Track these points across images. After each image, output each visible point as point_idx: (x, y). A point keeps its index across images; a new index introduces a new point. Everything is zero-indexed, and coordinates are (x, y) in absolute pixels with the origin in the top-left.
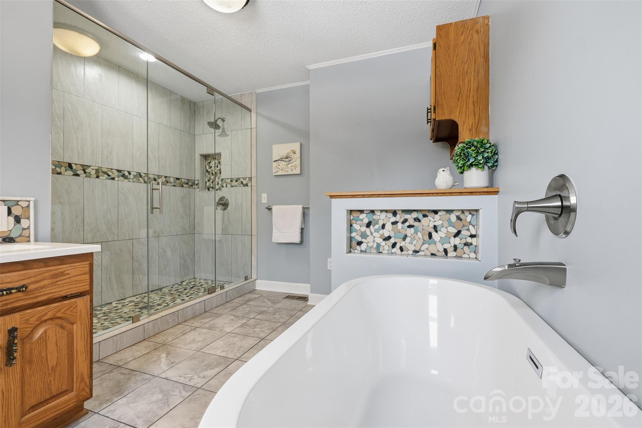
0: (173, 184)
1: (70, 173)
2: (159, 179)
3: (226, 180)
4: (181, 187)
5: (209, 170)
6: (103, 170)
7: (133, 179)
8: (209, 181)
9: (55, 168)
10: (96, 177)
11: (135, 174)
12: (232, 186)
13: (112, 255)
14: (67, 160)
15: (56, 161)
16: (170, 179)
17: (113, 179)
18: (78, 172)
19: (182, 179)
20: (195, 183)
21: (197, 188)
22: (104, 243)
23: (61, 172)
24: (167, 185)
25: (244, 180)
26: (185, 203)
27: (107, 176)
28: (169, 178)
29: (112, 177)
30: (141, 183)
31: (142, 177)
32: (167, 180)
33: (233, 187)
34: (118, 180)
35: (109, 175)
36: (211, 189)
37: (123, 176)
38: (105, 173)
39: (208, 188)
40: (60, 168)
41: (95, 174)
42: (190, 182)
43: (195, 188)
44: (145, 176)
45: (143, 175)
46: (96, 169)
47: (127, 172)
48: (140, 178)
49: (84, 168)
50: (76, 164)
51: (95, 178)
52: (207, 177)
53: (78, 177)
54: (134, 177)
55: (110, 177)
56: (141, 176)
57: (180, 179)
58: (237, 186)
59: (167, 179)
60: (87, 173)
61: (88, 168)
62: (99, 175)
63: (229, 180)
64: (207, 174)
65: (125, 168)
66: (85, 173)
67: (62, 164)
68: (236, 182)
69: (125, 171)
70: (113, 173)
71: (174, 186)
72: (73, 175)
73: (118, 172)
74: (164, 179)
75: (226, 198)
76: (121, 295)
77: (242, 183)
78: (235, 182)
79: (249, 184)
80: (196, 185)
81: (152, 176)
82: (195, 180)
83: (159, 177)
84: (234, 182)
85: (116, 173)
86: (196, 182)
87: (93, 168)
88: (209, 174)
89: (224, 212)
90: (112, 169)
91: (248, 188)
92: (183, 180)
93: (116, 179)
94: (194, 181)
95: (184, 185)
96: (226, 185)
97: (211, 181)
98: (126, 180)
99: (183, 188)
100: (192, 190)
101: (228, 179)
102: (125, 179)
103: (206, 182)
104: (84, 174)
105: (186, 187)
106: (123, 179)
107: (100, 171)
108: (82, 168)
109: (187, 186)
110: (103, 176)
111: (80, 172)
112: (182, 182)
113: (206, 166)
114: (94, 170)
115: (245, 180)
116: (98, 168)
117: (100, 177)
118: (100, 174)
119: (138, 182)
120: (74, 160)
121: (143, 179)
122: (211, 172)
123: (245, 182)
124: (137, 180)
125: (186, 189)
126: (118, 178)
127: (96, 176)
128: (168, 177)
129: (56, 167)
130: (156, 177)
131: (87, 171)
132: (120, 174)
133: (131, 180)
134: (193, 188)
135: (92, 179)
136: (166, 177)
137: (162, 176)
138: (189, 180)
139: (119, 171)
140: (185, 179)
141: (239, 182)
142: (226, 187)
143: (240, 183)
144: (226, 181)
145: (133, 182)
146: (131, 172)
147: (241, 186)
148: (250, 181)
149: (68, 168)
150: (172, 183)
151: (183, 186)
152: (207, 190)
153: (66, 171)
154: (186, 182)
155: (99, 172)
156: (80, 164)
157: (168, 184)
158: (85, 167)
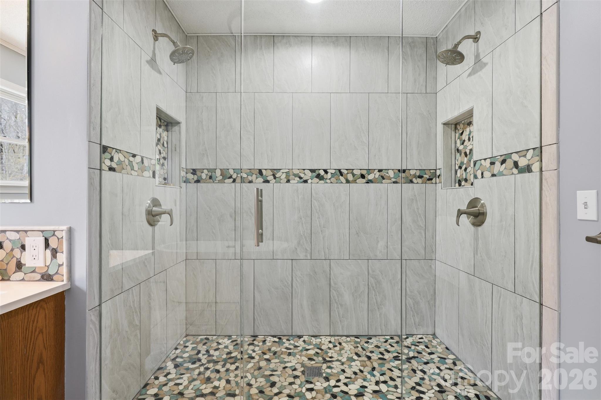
0: (394, 180)
1: (261, 180)
2: (369, 175)
3: (483, 161)
4: (409, 183)
5: (461, 148)
6: (294, 173)
7: (331, 179)
8: (460, 168)
9: (247, 177)
10: (287, 182)
11: (333, 171)
12: (493, 175)
13: (304, 277)
14: (258, 167)
15: (248, 169)
16: (387, 173)
17: (306, 181)
18: (268, 179)
19: (410, 170)
20: (436, 174)
21: (439, 183)
22: (294, 260)
23: (252, 180)
24: (382, 183)
25: (520, 157)
26: (416, 209)
27: (298, 179)
28: (387, 171)
29: (305, 179)
30: (342, 183)
31: (343, 174)
32: (383, 175)
33: (494, 178)
34: (311, 183)
35: (300, 178)
36: (463, 183)
37: (319, 176)
38: (295, 175)
39: (459, 180)
40: (252, 176)
41: (285, 178)
42: (426, 174)
43: (436, 183)
44: (348, 173)
45: (345, 172)
46: (286, 172)
47: (322, 170)
48: (341, 177)
49: (274, 173)
50: (266, 170)
51: (285, 183)
52: (458, 160)
53: (267, 184)
54: (332, 177)
55: (302, 180)
56: (341, 174)
57: (407, 171)
58: (504, 173)
59: (382, 173)
60: (277, 178)
61: (278, 172)
62: (290, 179)
63: (488, 161)
64: (458, 155)
65: (320, 165)
66: (275, 178)
67: (253, 171)
68: (502, 164)
69: (320, 170)
70: (305, 175)
71: (394, 182)
72: (264, 182)
73: (311, 172)
74: (377, 174)
75: (482, 202)
76: (315, 330)
77: (516, 164)
78: (500, 164)
79: (535, 167)
80: (437, 178)
81: (357, 172)
82: (436, 170)
83: (369, 171)
84: (498, 164)
85: (309, 174)
86: (438, 173)
87: (283, 172)
88: (461, 154)
89: (477, 231)
90: (304, 170)
91: (534, 177)
92: (412, 172)
93: (309, 181)
94: (434, 171)
95: (414, 180)
96: (482, 174)
97: (463, 168)
98: (322, 182)
99: (411, 185)
100: (429, 186)
101: (485, 159)
102: (320, 180)
103: (456, 172)
104: (274, 180)
105: (417, 183)
106: (317, 180)
107: (291, 173)
108: (272, 173)
109: (419, 180)
110: (294, 180)
111: (270, 178)
112: (411, 175)
113: (456, 143)
114: (285, 174)
115: (525, 156)
116: (288, 170)
117: (291, 182)
118: (292, 177)
119: (337, 183)
120: (264, 165)
121: (345, 178)
122: (464, 152)
123: (523, 162)
124: (336, 180)
125: (418, 187)
126: (312, 180)
127: (286, 180)
128: (383, 171)
129: (248, 175)
130: (364, 172)
131: (277, 176)
132: (315, 174)
133: (328, 181)
134: (432, 183)
135: (282, 184)
136: (380, 171)
137: (375, 170)
138: (425, 170)
139: (313, 171)
140: (416, 170)
141: (509, 163)
142: (482, 177)
143: (512, 165)
144: (481, 164)
145: (331, 183)
146: (328, 170)
147: (513, 174)
148: (538, 158)
149: (258, 175)
150: (392, 179)
151: (411, 182)
152: (457, 184)
153: (257, 178)
154: (418, 174)
155: (290, 176)
156: (270, 169)
157: (383, 181)
158: (275, 171)
